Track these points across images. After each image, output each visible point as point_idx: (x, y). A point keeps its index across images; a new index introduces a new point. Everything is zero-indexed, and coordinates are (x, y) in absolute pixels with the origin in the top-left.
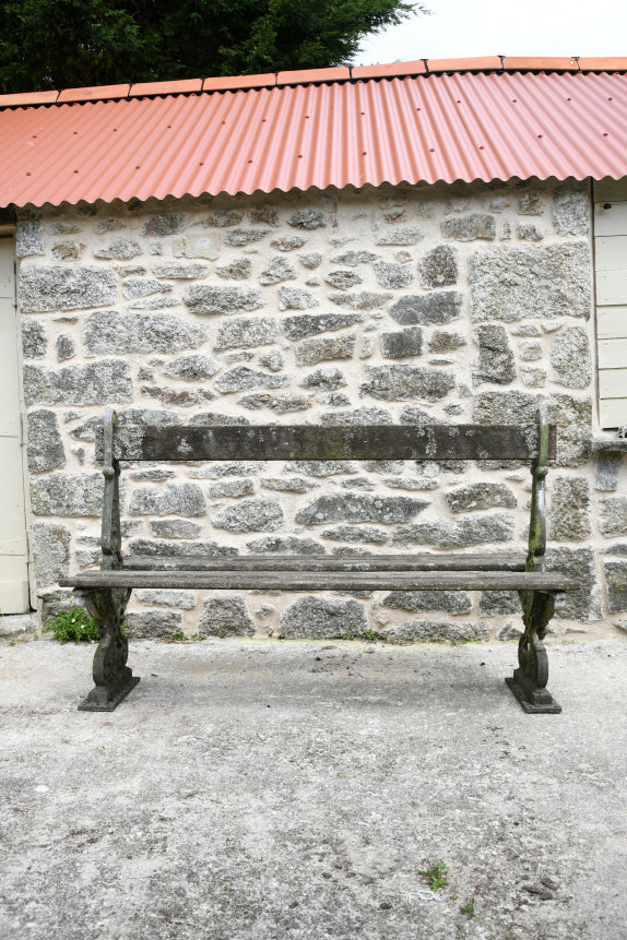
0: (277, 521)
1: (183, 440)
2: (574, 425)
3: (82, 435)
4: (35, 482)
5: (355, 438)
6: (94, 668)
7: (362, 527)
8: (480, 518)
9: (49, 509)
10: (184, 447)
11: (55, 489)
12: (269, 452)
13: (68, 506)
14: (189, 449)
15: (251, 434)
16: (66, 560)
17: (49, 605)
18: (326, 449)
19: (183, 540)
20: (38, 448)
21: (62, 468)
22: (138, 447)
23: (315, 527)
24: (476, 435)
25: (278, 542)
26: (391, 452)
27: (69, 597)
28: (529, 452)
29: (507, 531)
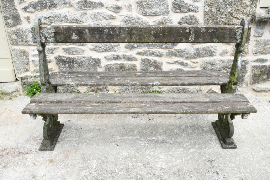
0: (117, 47)
1: (74, 34)
3: (28, 10)
4: (9, 31)
7: (153, 50)
8: (203, 47)
9: (17, 43)
10: (74, 37)
11: (18, 33)
12: (115, 39)
13: (26, 41)
15: (106, 31)
16: (28, 63)
17: (24, 81)
19: (77, 55)
20: (8, 16)
21: (21, 25)
22: (53, 37)
23: (133, 50)
24: (213, 32)
25: (118, 56)
27: (31, 78)
28: (237, 40)
29: (214, 52)
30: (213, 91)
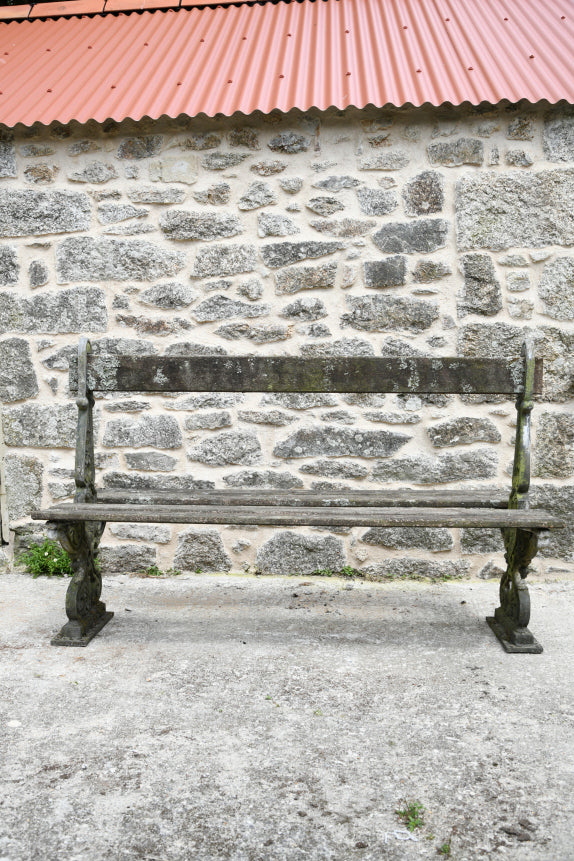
0: (254, 454)
1: (159, 371)
2: (561, 359)
3: (56, 365)
4: (7, 412)
5: (336, 370)
6: (67, 603)
7: (342, 461)
8: (462, 453)
9: (21, 440)
10: (160, 378)
11: (28, 420)
12: (247, 384)
13: (41, 437)
14: (165, 379)
15: (228, 365)
16: (38, 493)
17: (21, 537)
18: (306, 382)
19: (159, 473)
20: (10, 377)
21: (35, 398)
22: (113, 377)
23: (293, 461)
24: (460, 368)
25: (255, 476)
26: (373, 385)
27: (41, 529)
28: (514, 387)
29: (491, 466)
30: (496, 569)
